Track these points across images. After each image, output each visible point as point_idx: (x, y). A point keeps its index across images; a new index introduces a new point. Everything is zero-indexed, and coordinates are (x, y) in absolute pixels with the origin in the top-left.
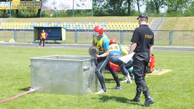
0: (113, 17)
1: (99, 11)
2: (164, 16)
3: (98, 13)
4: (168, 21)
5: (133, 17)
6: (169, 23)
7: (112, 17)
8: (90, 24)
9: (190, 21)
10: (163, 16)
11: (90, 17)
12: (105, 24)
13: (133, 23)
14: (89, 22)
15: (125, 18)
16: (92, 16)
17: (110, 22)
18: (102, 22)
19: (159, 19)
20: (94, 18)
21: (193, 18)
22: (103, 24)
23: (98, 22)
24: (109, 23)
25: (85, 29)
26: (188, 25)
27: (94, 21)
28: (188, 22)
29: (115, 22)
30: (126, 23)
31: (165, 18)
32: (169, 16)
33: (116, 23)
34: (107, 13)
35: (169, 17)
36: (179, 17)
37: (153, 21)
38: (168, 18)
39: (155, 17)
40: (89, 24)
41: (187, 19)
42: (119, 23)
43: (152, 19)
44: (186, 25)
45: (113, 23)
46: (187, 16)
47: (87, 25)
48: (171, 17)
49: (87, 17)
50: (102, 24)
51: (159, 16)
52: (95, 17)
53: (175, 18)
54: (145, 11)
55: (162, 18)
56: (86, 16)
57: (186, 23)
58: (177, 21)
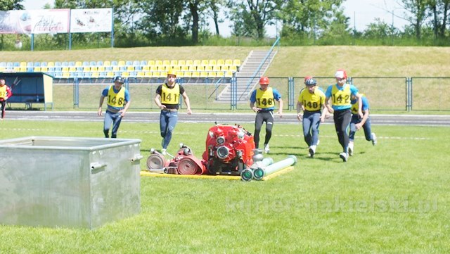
0: (159, 48)
1: (127, 35)
2: (276, 45)
3: (123, 40)
4: (285, 56)
5: (204, 47)
6: (285, 61)
7: (156, 48)
8: (107, 64)
9: (334, 55)
10: (271, 45)
11: (108, 50)
12: (141, 66)
13: (203, 61)
14: (104, 61)
15: (185, 51)
16: (110, 47)
17: (152, 60)
18: (133, 59)
19: (263, 51)
20: (116, 52)
21: (339, 50)
22: (135, 64)
23: (125, 60)
24: (150, 62)
25: (95, 76)
26: (329, 64)
27: (117, 58)
28: (328, 57)
29: (162, 60)
30: (188, 61)
31: (277, 48)
32: (287, 44)
33: (165, 62)
34: (146, 39)
35: (286, 46)
36: (308, 47)
37: (249, 56)
38: (283, 48)
39: (255, 46)
40: (105, 66)
41: (327, 51)
42: (172, 61)
43: (247, 50)
44: (325, 65)
45: (158, 63)
46: (325, 44)
47: (100, 67)
48: (291, 47)
49: (101, 50)
50: (134, 66)
51: (264, 45)
52: (118, 49)
53: (300, 48)
54: (232, 34)
55: (269, 49)
56: (98, 46)
57: (324, 60)
58: (304, 55)
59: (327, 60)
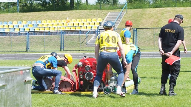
0: (49, 12)
1: (28, 4)
2: (125, 9)
3: (26, 8)
4: (131, 16)
5: (78, 11)
6: (131, 18)
7: (47, 12)
8: (15, 23)
9: (162, 14)
10: (122, 8)
11: (15, 14)
12: (37, 24)
13: (78, 20)
14: (13, 21)
15: (66, 14)
16: (17, 12)
17: (45, 20)
18: (32, 20)
19: (117, 12)
20: (21, 15)
21: (165, 10)
22: (34, 22)
23: (27, 20)
24: (43, 21)
25: (7, 30)
26: (160, 20)
27: (22, 19)
28: (159, 15)
29: (51, 20)
31: (125, 10)
32: (132, 7)
33: (53, 21)
34: (40, 7)
35: (131, 9)
36: (145, 9)
37: (108, 16)
38: (130, 10)
39: (111, 9)
40: (13, 24)
41: (158, 11)
42: (57, 21)
43: (106, 12)
44: (157, 20)
45: (48, 22)
46: (157, 7)
47: (10, 25)
48: (134, 9)
49: (10, 14)
50: (32, 24)
51: (117, 9)
52: (22, 13)
53: (140, 10)
54: (96, 3)
55: (120, 11)
56: (8, 12)
57: (156, 17)
58: (143, 14)
59: (158, 17)
